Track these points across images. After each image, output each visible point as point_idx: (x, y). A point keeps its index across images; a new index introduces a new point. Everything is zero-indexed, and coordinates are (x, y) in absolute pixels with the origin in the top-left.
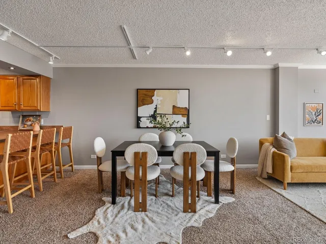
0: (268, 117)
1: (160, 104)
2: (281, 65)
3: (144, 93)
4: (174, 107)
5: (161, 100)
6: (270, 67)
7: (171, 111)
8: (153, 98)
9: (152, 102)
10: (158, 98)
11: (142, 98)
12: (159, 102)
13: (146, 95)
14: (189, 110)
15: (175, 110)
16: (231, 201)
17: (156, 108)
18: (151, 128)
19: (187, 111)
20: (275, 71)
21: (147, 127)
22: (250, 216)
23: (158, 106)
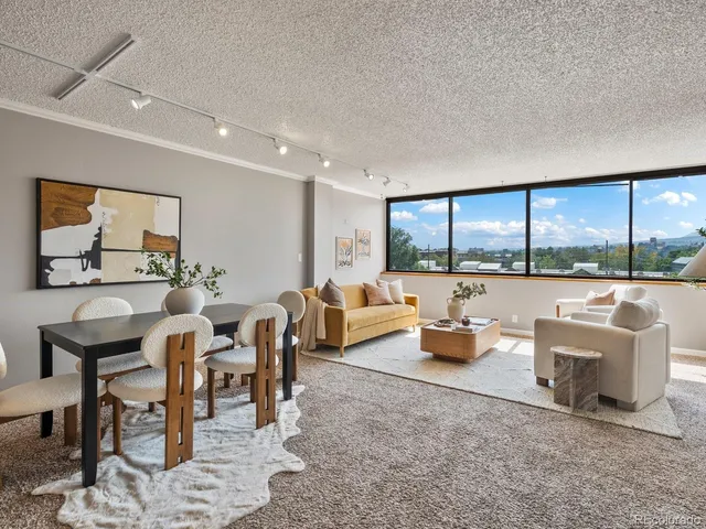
0: (300, 257)
1: (109, 226)
2: (318, 179)
3: (63, 191)
4: (147, 234)
5: (112, 216)
6: (303, 178)
7: (139, 244)
8: (90, 208)
9: (88, 219)
10: (106, 209)
11: (55, 206)
12: (109, 221)
13: (66, 197)
14: (179, 242)
15: (149, 241)
16: (302, 390)
17: (99, 235)
18: (85, 285)
19: (177, 244)
20: (309, 186)
21: (73, 285)
22: (337, 397)
23: (106, 230)
